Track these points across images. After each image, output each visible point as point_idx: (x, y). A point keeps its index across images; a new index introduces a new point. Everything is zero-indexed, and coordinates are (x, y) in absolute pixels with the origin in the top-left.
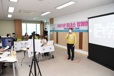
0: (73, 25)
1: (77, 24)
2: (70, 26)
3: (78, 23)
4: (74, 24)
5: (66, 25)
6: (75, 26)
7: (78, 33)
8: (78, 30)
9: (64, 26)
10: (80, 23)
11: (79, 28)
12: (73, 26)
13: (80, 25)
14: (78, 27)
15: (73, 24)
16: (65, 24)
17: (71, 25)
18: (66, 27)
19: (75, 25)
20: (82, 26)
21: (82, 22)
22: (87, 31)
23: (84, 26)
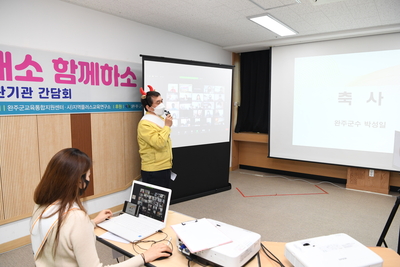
0: (19, 67)
1: (56, 68)
3: (60, 61)
4: (28, 60)
6: (41, 80)
7: (66, 119)
8: (66, 104)
10: (74, 67)
11: (67, 93)
12: (23, 73)
13: (73, 78)
14: (62, 87)
15: (17, 60)
17: (4, 65)
19: (39, 69)
20: (86, 82)
21: (87, 64)
22: (109, 107)
23: (98, 84)
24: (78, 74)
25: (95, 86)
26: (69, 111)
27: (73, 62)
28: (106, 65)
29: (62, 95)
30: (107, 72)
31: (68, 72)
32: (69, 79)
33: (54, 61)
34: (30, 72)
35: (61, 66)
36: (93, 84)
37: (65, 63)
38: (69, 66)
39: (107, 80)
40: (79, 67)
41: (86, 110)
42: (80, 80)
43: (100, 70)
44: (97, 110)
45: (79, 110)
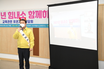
0: (21, 15)
1: (29, 14)
2: (15, 18)
3: (30, 12)
4: (23, 13)
5: (7, 16)
8: (32, 25)
9: (3, 17)
10: (34, 13)
11: (32, 21)
13: (34, 16)
14: (31, 19)
15: (21, 13)
16: (5, 13)
17: (18, 15)
18: (7, 19)
19: (25, 15)
20: (37, 18)
21: (38, 11)
22: (45, 26)
23: (41, 18)
24: (35, 15)
25: (40, 18)
26: (32, 27)
27: (34, 11)
28: (44, 11)
29: (30, 22)
30: (44, 13)
31: (32, 15)
32: (33, 17)
33: (29, 12)
34: (23, 16)
35: (30, 13)
36: (39, 18)
37: (31, 12)
38: (32, 13)
39: (44, 16)
40: (35, 13)
41: (37, 27)
42: (36, 17)
43: (42, 13)
44: (41, 27)
45: (35, 27)
